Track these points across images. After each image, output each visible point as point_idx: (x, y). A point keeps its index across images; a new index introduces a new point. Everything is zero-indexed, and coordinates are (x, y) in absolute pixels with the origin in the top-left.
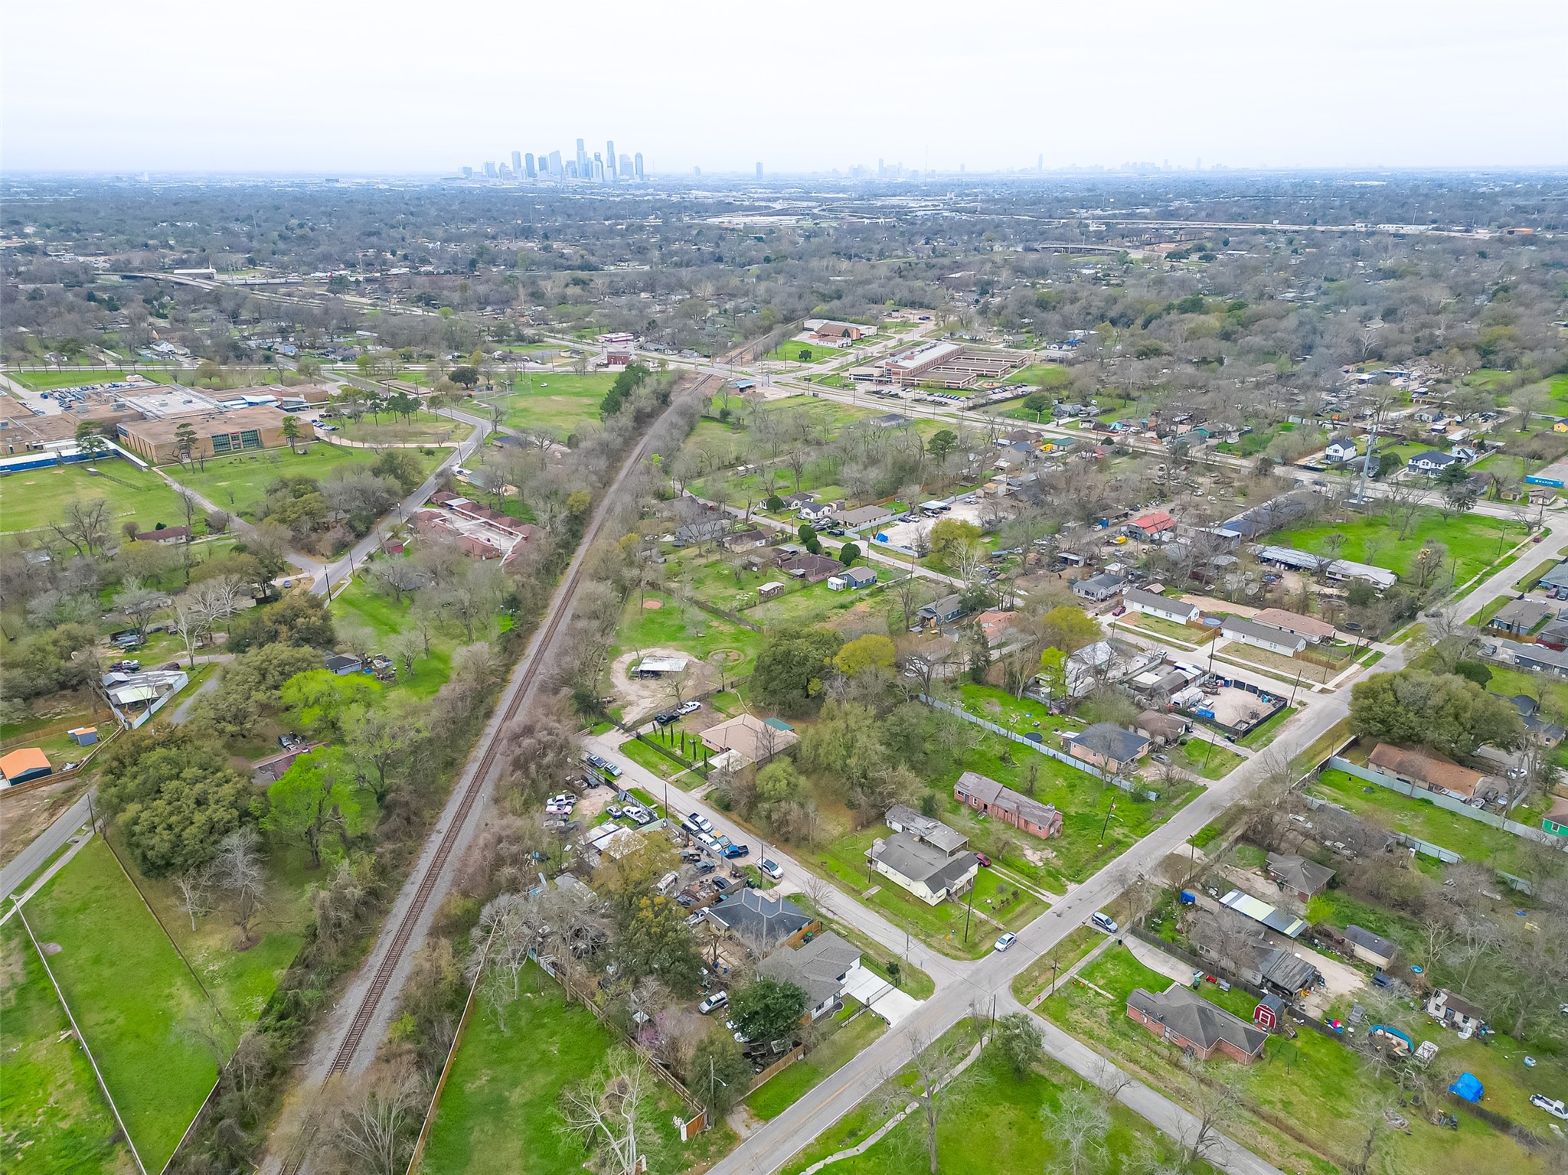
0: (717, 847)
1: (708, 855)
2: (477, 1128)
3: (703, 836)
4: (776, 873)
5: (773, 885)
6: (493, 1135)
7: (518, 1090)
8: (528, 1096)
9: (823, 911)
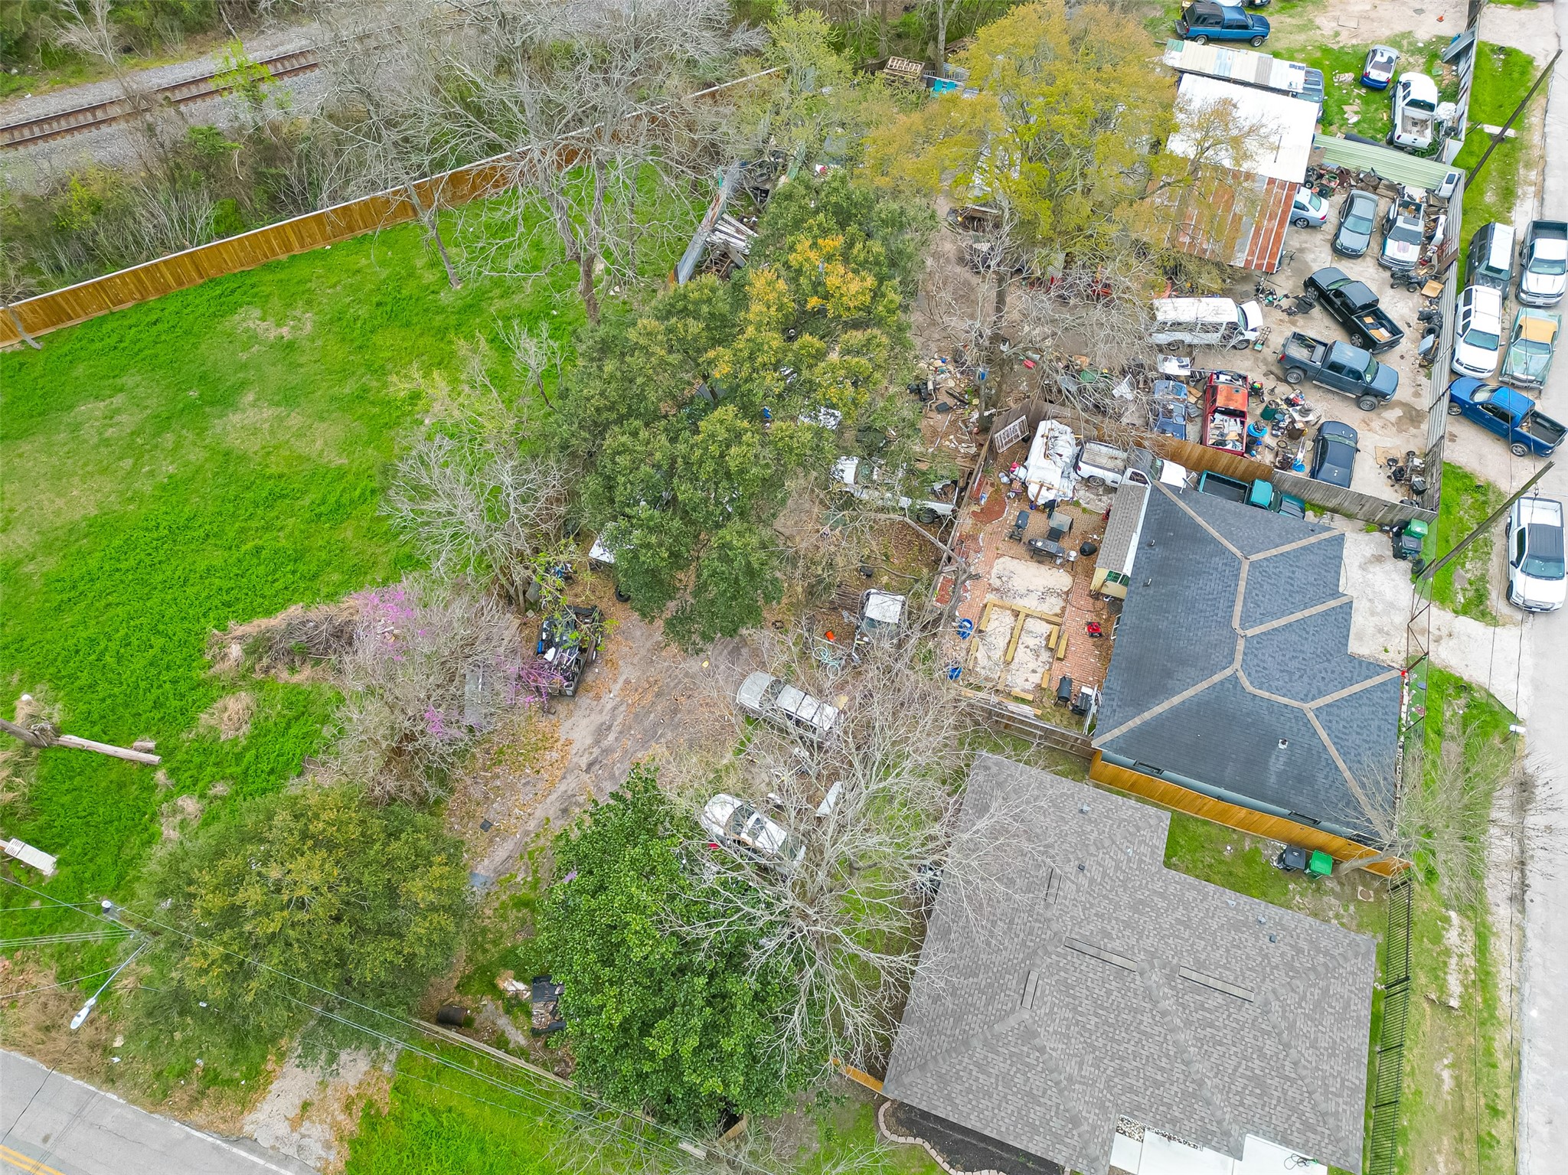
0: (1478, 359)
1: (1428, 359)
2: (119, 400)
3: (1486, 300)
4: (1527, 587)
5: (1477, 606)
6: (106, 442)
7: (268, 412)
8: (253, 445)
9: (1499, 847)
